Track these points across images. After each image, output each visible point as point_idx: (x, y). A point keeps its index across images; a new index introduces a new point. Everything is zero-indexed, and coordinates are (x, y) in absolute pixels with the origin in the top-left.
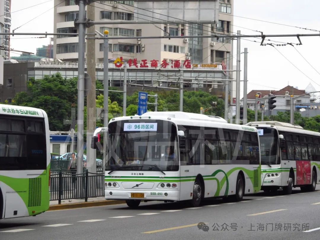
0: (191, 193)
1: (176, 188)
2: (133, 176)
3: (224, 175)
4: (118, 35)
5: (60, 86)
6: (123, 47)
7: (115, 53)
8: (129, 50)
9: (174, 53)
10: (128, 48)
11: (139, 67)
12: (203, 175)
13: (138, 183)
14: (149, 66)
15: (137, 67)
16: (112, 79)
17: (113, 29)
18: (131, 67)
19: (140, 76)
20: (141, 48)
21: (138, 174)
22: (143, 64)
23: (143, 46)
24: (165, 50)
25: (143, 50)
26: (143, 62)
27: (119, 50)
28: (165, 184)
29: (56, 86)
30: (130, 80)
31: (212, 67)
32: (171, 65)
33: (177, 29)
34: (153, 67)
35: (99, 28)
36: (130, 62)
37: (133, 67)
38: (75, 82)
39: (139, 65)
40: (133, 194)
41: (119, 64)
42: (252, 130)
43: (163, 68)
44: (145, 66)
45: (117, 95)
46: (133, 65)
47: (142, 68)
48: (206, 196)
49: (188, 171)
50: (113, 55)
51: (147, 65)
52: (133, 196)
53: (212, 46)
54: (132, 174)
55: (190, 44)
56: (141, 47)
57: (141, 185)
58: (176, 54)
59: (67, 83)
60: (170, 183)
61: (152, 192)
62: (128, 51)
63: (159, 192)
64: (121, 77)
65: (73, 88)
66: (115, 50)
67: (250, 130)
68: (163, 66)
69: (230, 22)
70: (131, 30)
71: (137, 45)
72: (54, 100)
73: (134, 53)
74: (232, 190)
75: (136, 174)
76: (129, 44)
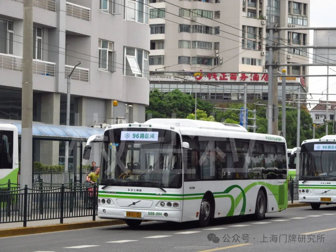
0: (198, 213)
1: (177, 207)
2: (130, 192)
3: (241, 191)
4: (197, 48)
5: (160, 101)
6: (201, 60)
7: (193, 66)
8: (207, 62)
9: (252, 66)
10: (206, 61)
11: (219, 80)
12: (212, 192)
13: (135, 201)
14: (228, 79)
15: (217, 80)
16: (192, 92)
17: (191, 42)
18: (210, 80)
19: (220, 89)
20: (219, 61)
21: (136, 190)
22: (222, 77)
23: (221, 59)
24: (243, 63)
25: (221, 62)
26: (222, 75)
27: (197, 63)
28: (166, 203)
29: (156, 101)
30: (210, 92)
31: (290, 80)
32: (250, 78)
33: (255, 42)
34: (232, 80)
35: (178, 42)
36: (209, 75)
37: (213, 80)
38: (172, 97)
39: (218, 78)
40: (129, 213)
41: (198, 77)
42: (279, 140)
43: (242, 81)
44: (224, 79)
45: (209, 109)
46: (213, 78)
47: (222, 81)
48: (216, 216)
49: (194, 188)
50: (192, 68)
51: (227, 78)
52: (128, 215)
53: (288, 59)
54: (129, 190)
55: (266, 56)
56: (219, 59)
57: (138, 203)
58: (253, 66)
59: (165, 98)
60: (171, 202)
61: (150, 211)
62: (206, 64)
63: (158, 212)
64: (201, 90)
65: (170, 103)
66: (193, 63)
67: (276, 140)
68: (242, 79)
69: (306, 34)
70: (209, 43)
71: (215, 58)
72: (155, 114)
73: (211, 65)
74: (251, 209)
75: (133, 190)
76: (206, 57)
